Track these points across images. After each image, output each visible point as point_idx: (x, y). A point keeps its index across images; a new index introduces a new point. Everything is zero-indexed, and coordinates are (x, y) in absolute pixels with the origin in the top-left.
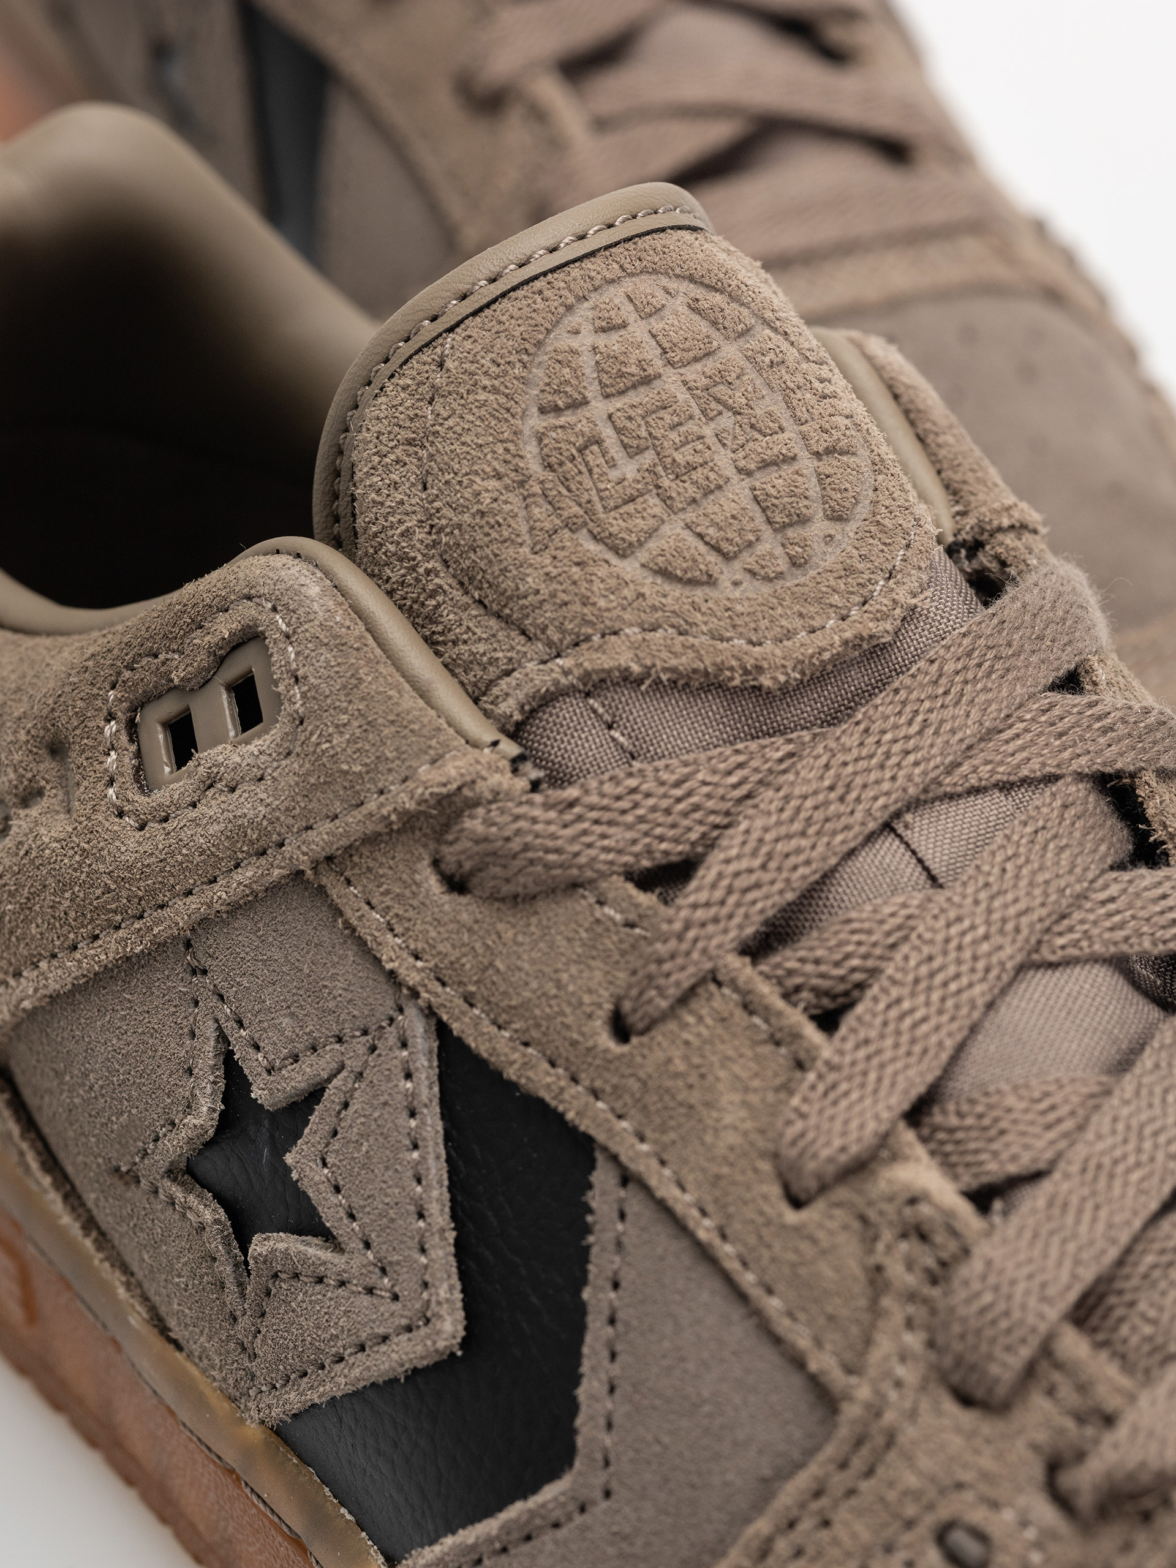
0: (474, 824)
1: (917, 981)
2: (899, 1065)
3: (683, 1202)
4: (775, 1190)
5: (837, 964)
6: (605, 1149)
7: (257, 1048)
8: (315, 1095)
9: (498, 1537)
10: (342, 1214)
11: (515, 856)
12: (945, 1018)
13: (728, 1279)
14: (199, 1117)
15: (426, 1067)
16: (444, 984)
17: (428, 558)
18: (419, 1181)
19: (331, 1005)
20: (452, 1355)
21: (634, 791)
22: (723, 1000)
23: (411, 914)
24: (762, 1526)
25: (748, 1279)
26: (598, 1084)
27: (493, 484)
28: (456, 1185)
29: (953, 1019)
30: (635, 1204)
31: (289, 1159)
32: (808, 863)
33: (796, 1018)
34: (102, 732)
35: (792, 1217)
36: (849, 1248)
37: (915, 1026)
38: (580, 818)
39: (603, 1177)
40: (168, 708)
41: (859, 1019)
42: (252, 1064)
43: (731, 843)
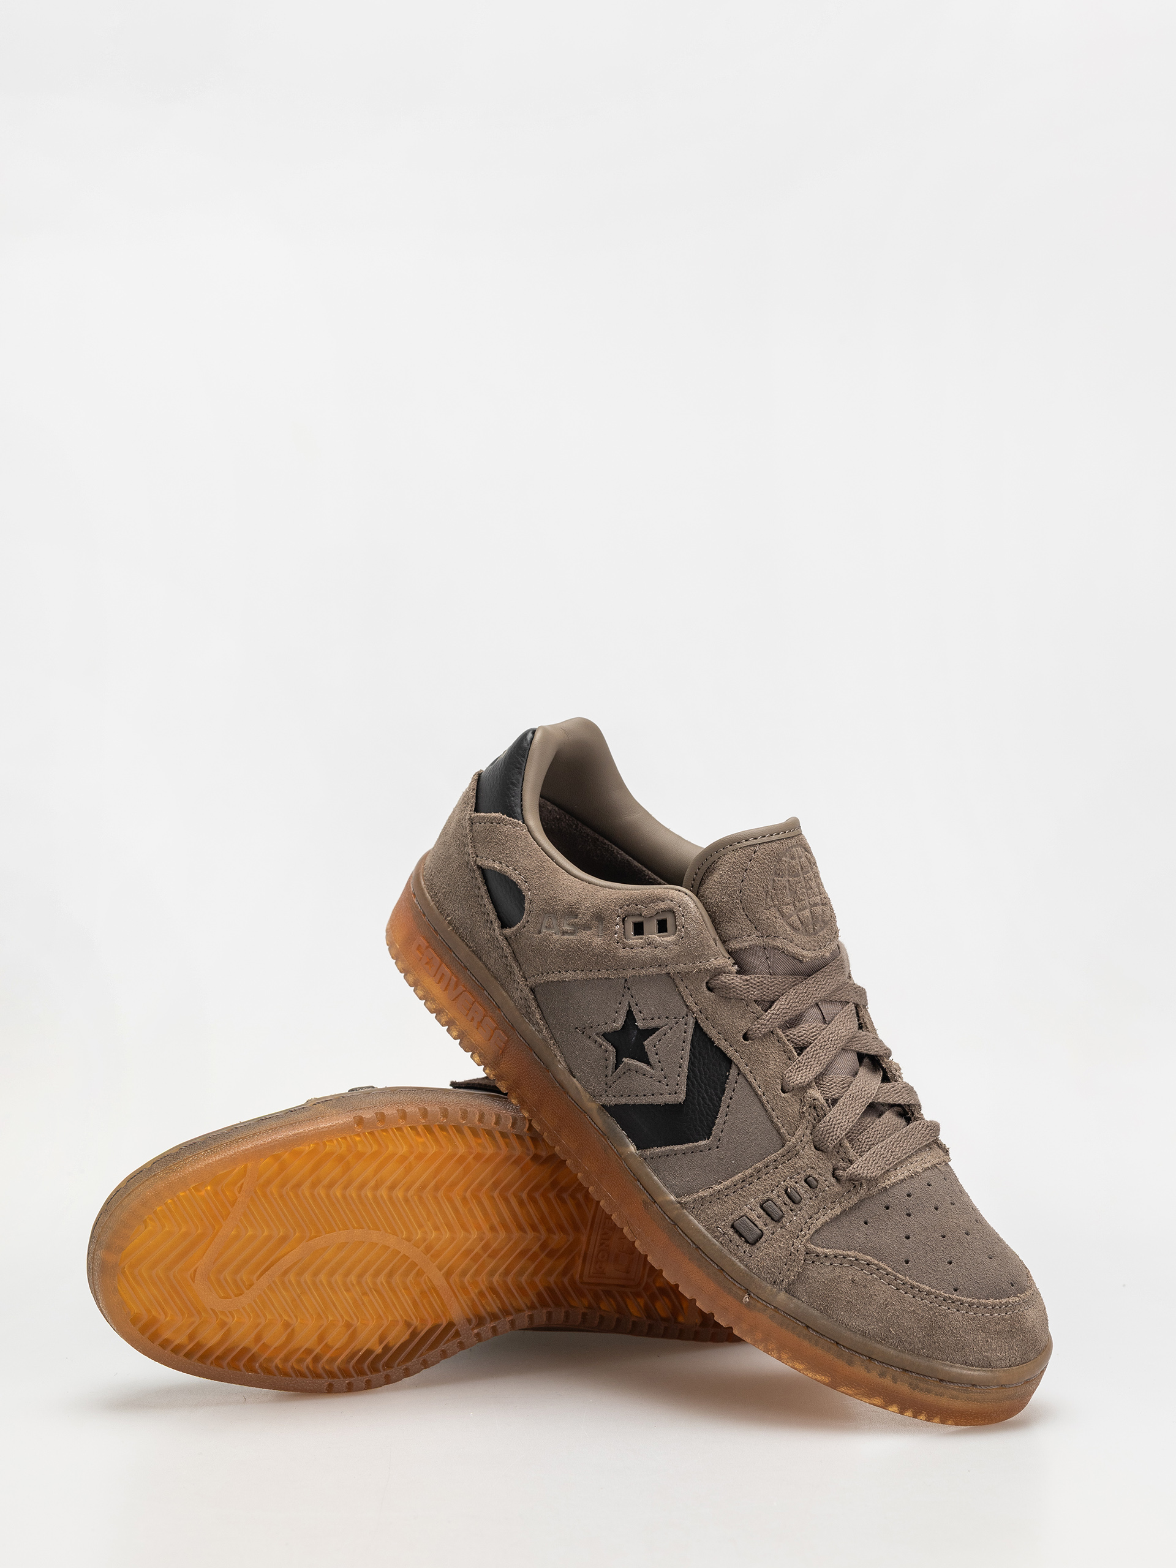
0: (723, 978)
1: (821, 1046)
2: (815, 1066)
3: (755, 1084)
4: (780, 1087)
5: (799, 1037)
6: (734, 1063)
7: (641, 1012)
8: (655, 1030)
9: (684, 1150)
10: (657, 1061)
11: (730, 989)
12: (826, 1057)
13: (763, 1104)
14: (618, 1024)
15: (690, 1031)
16: (701, 1013)
17: (737, 899)
18: (682, 1059)
19: (668, 1008)
20: (680, 1103)
21: (762, 981)
22: (774, 1039)
23: (698, 993)
24: (759, 1165)
25: (769, 1107)
26: (738, 1049)
27: (761, 889)
28: (691, 1062)
29: (828, 1057)
30: (740, 1079)
31: (645, 1043)
32: (798, 1010)
33: (791, 1047)
34: (616, 919)
35: (783, 1095)
36: (797, 1107)
37: (819, 1057)
38: (748, 984)
39: (733, 1072)
40: (639, 920)
41: (807, 1052)
42: (638, 1016)
43: (783, 1000)
